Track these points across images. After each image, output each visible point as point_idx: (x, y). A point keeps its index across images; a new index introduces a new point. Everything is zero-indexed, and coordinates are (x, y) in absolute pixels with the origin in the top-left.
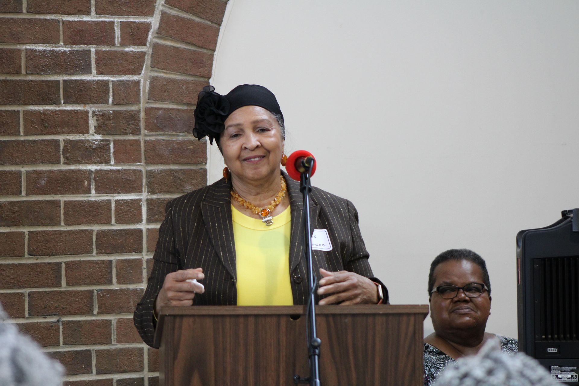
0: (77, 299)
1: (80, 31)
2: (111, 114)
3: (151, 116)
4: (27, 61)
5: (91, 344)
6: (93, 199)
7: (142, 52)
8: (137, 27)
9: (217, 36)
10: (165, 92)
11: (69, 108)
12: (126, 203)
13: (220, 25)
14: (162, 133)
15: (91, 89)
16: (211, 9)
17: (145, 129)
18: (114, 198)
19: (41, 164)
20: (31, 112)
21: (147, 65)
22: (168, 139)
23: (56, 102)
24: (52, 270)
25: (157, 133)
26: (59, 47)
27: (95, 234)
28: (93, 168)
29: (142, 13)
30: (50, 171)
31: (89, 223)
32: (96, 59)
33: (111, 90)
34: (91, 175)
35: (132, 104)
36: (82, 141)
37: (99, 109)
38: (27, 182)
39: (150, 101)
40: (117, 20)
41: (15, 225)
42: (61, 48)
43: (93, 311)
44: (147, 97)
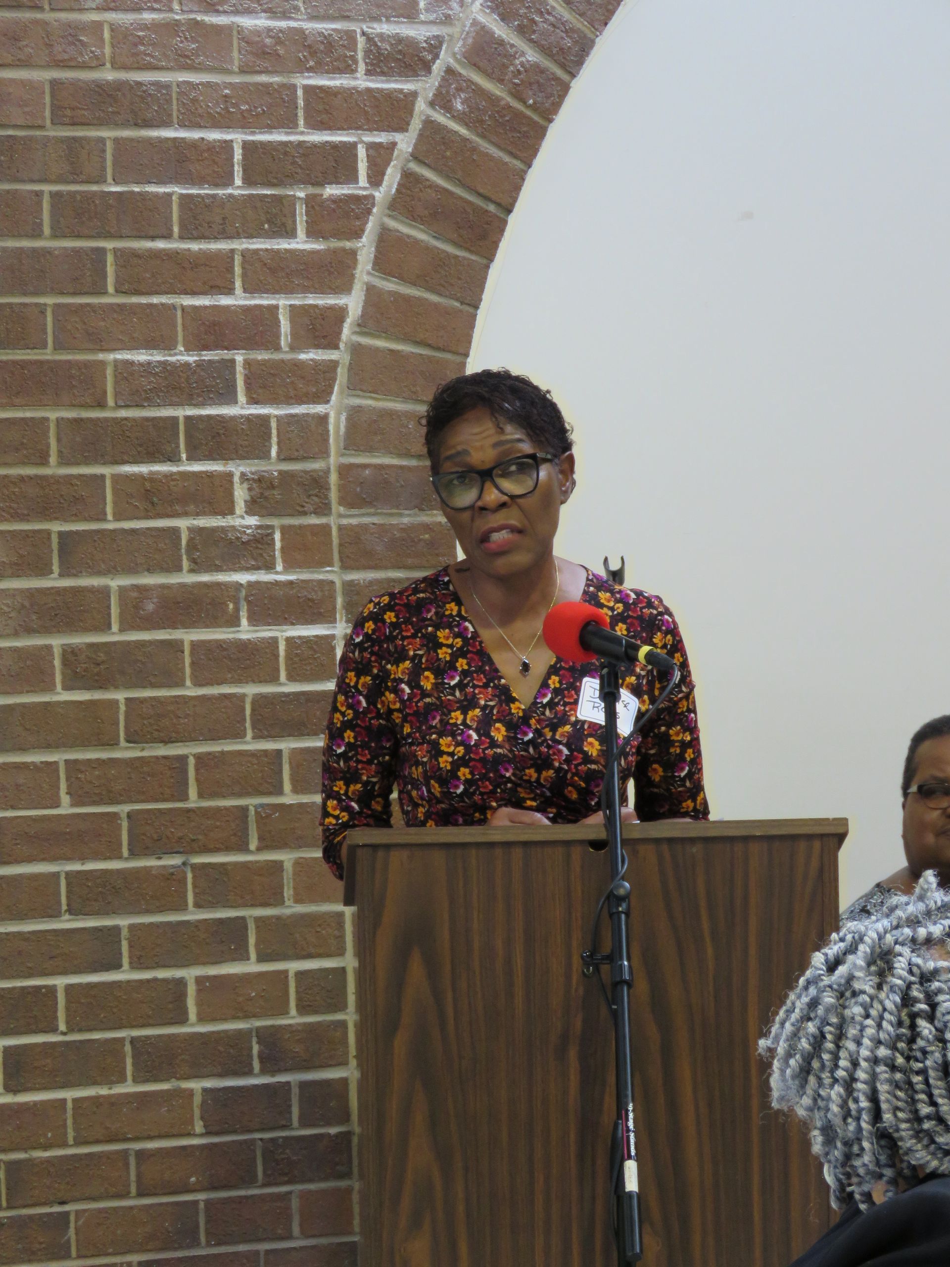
0: (218, 824)
1: (214, 324)
2: (275, 478)
3: (351, 479)
4: (116, 383)
5: (245, 905)
6: (244, 636)
7: (331, 361)
8: (321, 315)
9: (472, 326)
10: (376, 434)
11: (197, 467)
12: (306, 642)
13: (477, 307)
14: (372, 510)
15: (237, 431)
16: (459, 279)
17: (340, 504)
18: (284, 634)
19: (146, 573)
20: (127, 476)
21: (340, 385)
22: (382, 522)
23: (173, 458)
24: (170, 769)
25: (363, 511)
26: (175, 354)
27: (248, 701)
28: (243, 578)
29: (330, 288)
30: (163, 587)
31: (238, 681)
32: (246, 375)
33: (274, 432)
34: (240, 591)
35: (313, 458)
36: (223, 529)
37: (253, 469)
38: (121, 606)
39: (347, 452)
40: (283, 302)
41: (101, 688)
42: (179, 358)
43: (247, 844)
44: (342, 445)
